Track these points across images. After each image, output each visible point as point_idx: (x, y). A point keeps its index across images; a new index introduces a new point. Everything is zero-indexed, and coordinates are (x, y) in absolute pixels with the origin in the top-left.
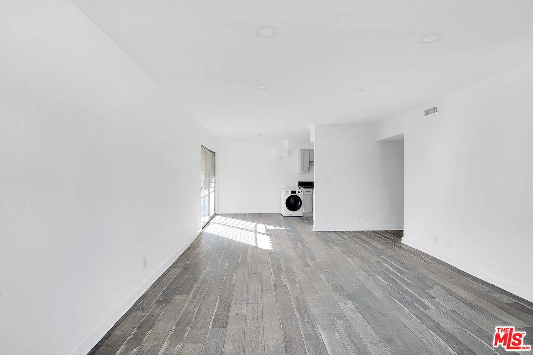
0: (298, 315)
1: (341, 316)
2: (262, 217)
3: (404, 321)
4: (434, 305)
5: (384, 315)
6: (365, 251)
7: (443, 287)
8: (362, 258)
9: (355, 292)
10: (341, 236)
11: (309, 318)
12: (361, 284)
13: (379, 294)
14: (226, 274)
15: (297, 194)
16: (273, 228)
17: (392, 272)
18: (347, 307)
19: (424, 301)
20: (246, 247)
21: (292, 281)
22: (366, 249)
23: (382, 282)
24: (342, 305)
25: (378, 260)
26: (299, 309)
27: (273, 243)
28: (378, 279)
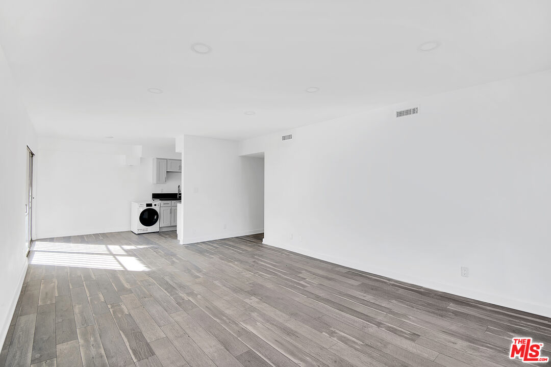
0: (218, 321)
1: (253, 309)
2: (107, 237)
3: (297, 299)
4: (308, 284)
5: (282, 299)
6: (239, 255)
7: (306, 270)
8: (241, 261)
9: (251, 289)
10: (211, 246)
11: (229, 319)
12: (252, 282)
13: (270, 285)
14: (109, 306)
15: (153, 207)
16: (133, 247)
17: (269, 267)
18: (253, 301)
19: (300, 282)
20: (113, 273)
21: (191, 294)
22: (240, 253)
23: (266, 276)
24: (247, 301)
25: (254, 260)
26: (215, 316)
27: (144, 263)
28: (262, 274)
